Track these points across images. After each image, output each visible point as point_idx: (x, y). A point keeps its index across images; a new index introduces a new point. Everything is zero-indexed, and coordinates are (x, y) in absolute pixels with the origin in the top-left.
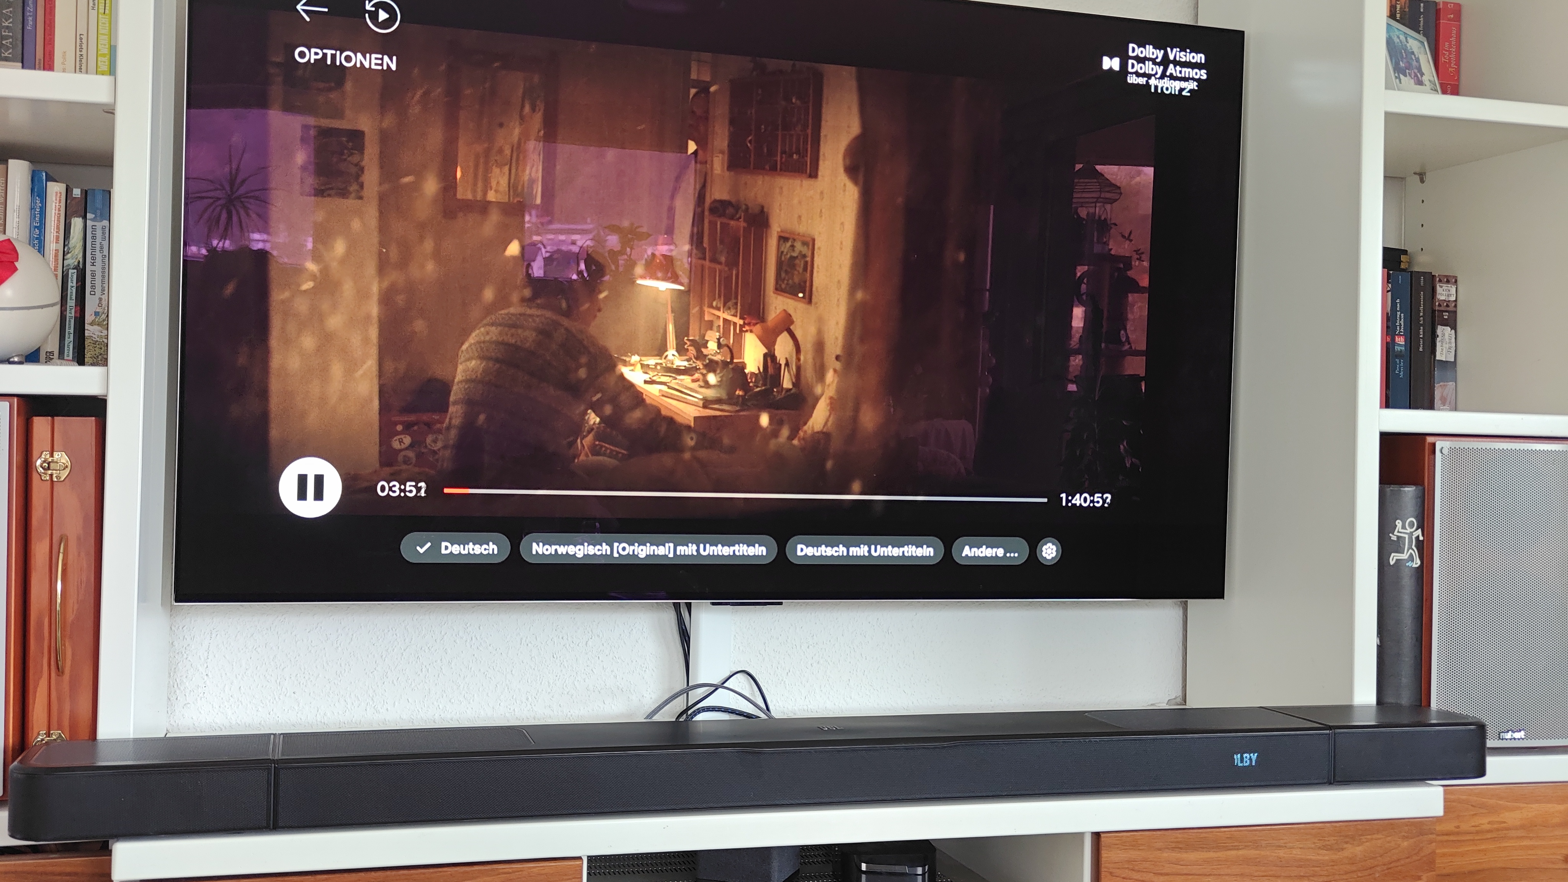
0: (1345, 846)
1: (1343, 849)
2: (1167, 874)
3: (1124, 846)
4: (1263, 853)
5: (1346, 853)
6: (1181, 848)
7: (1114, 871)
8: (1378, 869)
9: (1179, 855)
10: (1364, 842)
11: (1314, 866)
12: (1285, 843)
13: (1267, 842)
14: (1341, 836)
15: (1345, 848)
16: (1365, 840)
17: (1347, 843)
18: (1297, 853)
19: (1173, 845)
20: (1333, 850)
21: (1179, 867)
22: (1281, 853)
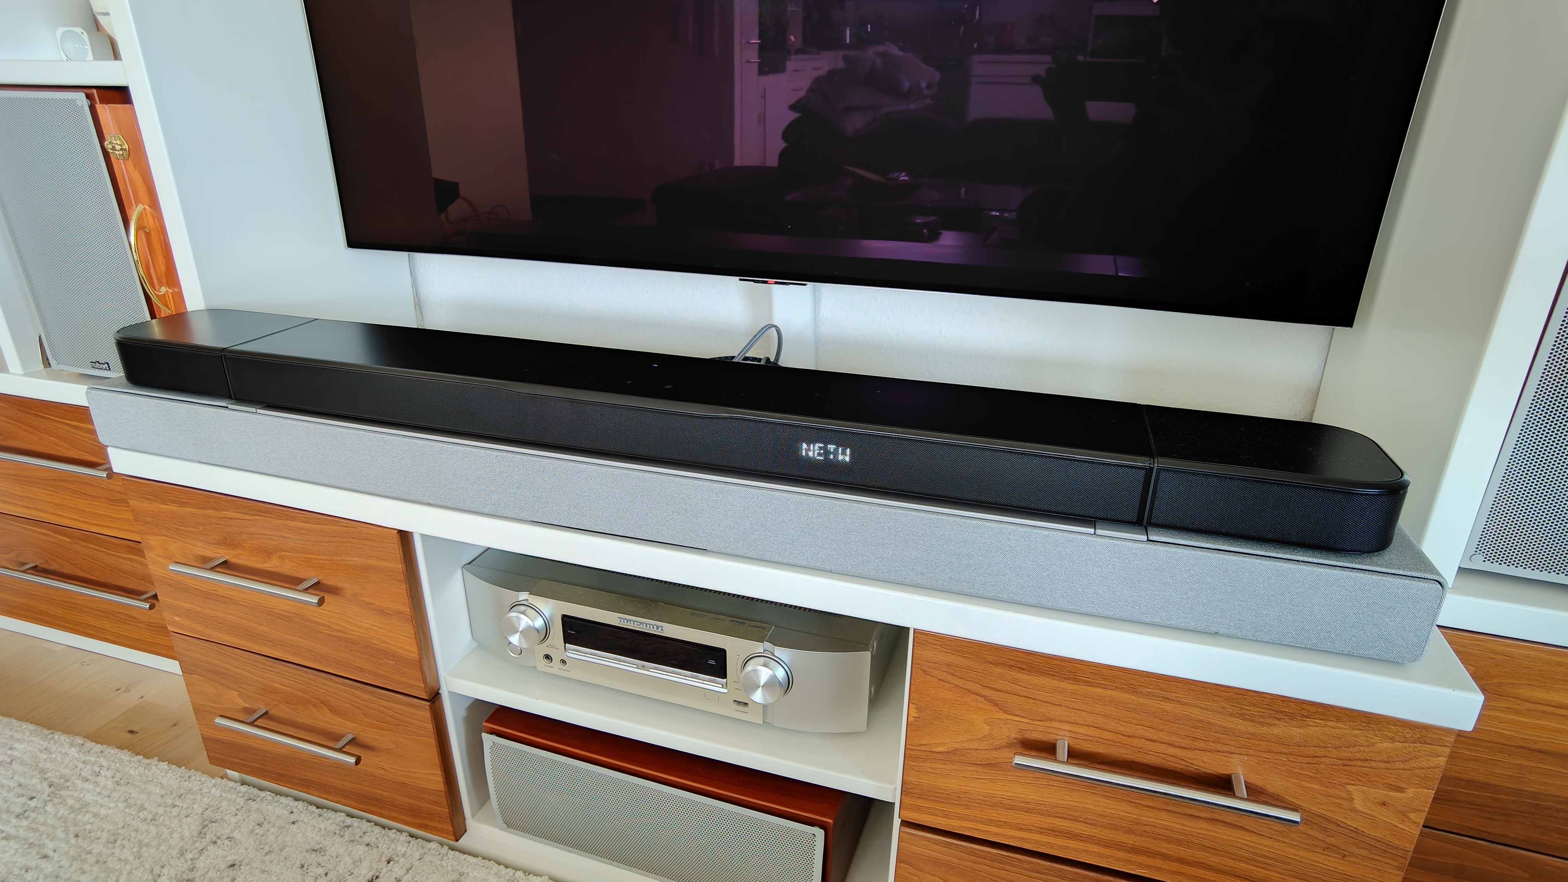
0: (1276, 722)
1: (1270, 725)
2: (1000, 691)
3: (945, 648)
4: (1142, 700)
5: (1275, 731)
6: (1023, 669)
7: (928, 670)
8: (1323, 760)
9: (1019, 675)
10: (1309, 725)
11: (1217, 732)
12: (1178, 697)
13: (1150, 690)
14: (1270, 709)
15: (1274, 725)
16: (1311, 723)
17: (1279, 719)
18: (1196, 713)
19: (1013, 663)
20: (1253, 722)
21: (1018, 687)
22: (1169, 707)
